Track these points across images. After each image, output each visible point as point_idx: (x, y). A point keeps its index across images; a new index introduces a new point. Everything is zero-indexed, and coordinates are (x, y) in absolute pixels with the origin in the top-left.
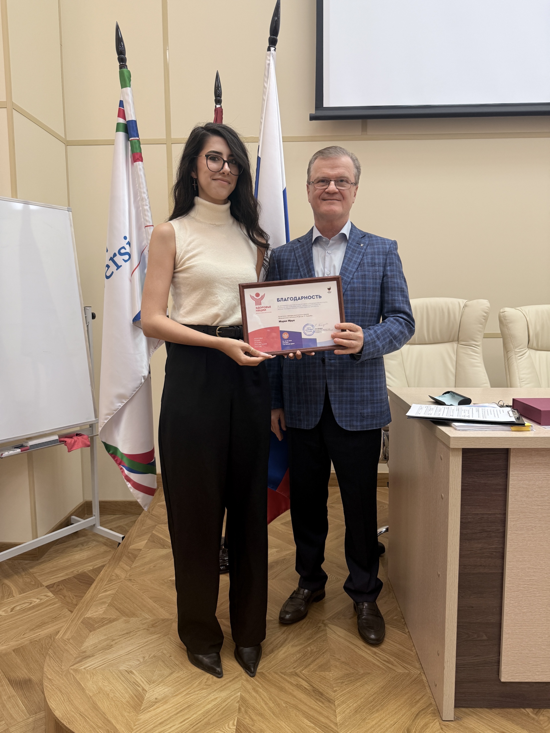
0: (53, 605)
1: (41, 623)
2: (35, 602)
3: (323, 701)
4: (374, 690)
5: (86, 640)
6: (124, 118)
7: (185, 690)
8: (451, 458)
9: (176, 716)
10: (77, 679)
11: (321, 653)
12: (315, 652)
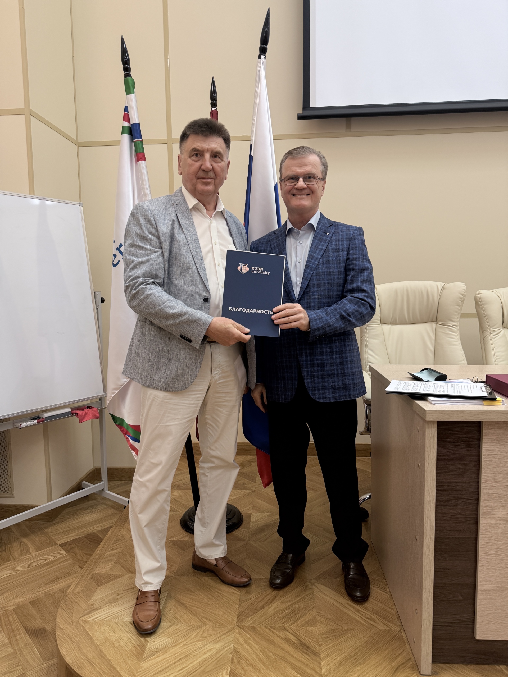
0: (65, 562)
1: (55, 578)
2: (50, 559)
3: (309, 653)
4: (357, 645)
5: (95, 594)
6: (129, 122)
7: (183, 642)
8: (427, 430)
9: (175, 665)
10: (86, 630)
11: (308, 610)
12: (303, 609)
